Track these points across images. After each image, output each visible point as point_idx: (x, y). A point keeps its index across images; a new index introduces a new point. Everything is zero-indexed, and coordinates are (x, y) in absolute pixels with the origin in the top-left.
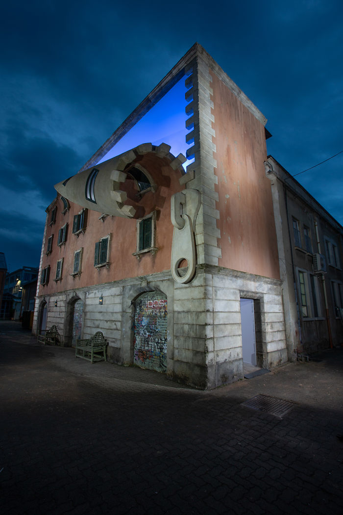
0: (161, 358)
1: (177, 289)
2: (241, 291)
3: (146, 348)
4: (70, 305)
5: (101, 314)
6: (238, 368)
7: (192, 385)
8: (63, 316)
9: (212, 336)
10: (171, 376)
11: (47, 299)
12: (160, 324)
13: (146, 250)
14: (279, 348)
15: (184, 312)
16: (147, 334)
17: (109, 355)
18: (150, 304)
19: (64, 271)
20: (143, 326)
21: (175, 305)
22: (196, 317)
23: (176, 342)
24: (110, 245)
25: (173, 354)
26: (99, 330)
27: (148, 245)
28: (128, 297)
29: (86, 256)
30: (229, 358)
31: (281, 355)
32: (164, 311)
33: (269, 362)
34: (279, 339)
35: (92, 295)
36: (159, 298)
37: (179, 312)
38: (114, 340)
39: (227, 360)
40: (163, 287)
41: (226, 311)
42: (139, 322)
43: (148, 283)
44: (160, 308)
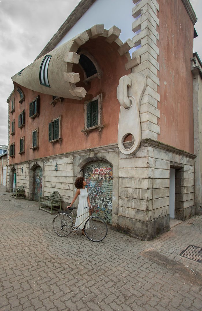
0: (106, 213)
1: (122, 159)
2: (171, 162)
3: (93, 204)
4: (32, 171)
5: (56, 178)
6: (166, 221)
7: (134, 236)
8: (28, 179)
9: (151, 198)
10: (116, 227)
11: (16, 167)
12: (105, 186)
13: (93, 127)
14: (191, 205)
15: (128, 178)
16: (94, 194)
17: (64, 208)
18: (97, 171)
19: (25, 146)
20: (90, 187)
21: (120, 172)
22: (139, 183)
23: (120, 201)
24: (61, 124)
25: (118, 210)
26: (55, 190)
27: (96, 123)
28: (78, 165)
29: (41, 134)
30: (161, 214)
31: (191, 210)
32: (108, 176)
33: (184, 216)
34: (191, 198)
35: (49, 164)
36: (104, 166)
37: (123, 178)
38: (68, 197)
39: (160, 217)
40: (109, 157)
41: (161, 177)
42: (88, 185)
43: (96, 154)
44: (106, 174)
